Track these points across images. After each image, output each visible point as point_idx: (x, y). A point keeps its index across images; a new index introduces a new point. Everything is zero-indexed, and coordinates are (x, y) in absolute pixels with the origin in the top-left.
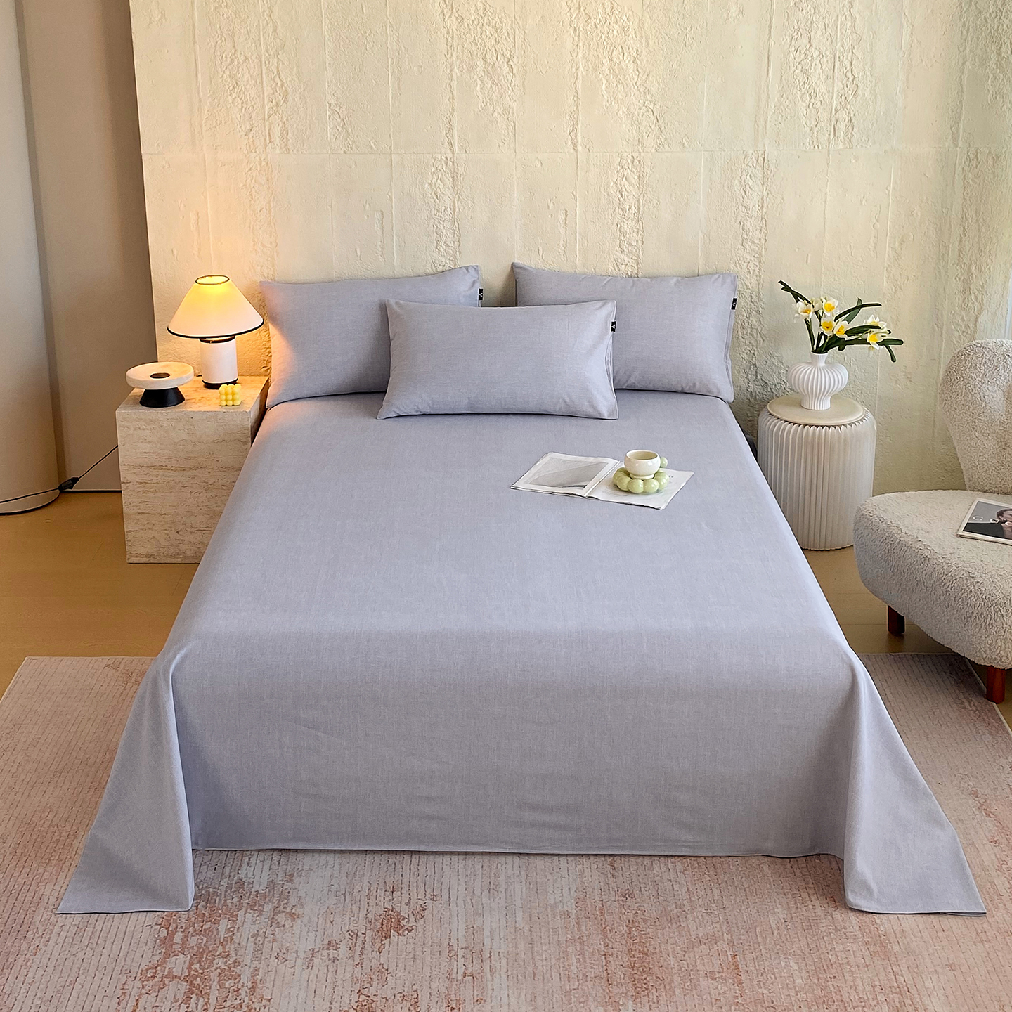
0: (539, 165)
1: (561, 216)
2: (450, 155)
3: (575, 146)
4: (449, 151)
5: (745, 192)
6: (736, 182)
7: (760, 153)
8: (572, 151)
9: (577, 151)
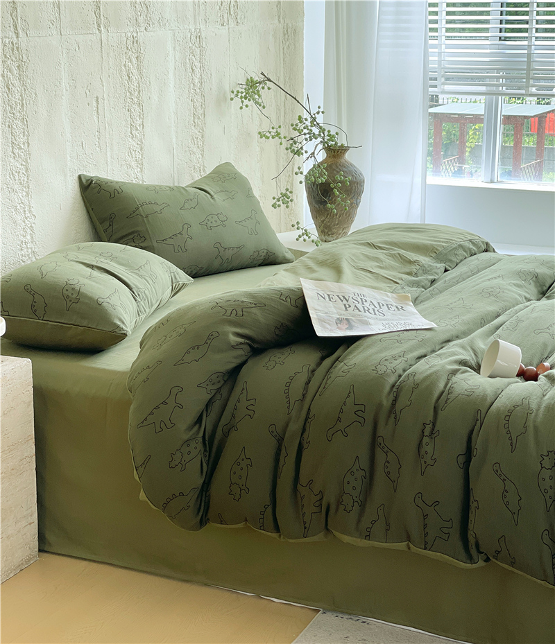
0: (77, 49)
1: (95, 104)
2: (15, 40)
3: (99, 25)
4: (14, 36)
5: (193, 70)
6: (188, 61)
7: (198, 30)
8: (97, 32)
9: (100, 32)
